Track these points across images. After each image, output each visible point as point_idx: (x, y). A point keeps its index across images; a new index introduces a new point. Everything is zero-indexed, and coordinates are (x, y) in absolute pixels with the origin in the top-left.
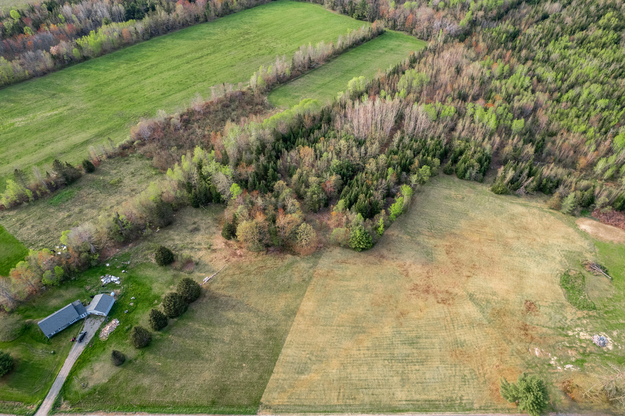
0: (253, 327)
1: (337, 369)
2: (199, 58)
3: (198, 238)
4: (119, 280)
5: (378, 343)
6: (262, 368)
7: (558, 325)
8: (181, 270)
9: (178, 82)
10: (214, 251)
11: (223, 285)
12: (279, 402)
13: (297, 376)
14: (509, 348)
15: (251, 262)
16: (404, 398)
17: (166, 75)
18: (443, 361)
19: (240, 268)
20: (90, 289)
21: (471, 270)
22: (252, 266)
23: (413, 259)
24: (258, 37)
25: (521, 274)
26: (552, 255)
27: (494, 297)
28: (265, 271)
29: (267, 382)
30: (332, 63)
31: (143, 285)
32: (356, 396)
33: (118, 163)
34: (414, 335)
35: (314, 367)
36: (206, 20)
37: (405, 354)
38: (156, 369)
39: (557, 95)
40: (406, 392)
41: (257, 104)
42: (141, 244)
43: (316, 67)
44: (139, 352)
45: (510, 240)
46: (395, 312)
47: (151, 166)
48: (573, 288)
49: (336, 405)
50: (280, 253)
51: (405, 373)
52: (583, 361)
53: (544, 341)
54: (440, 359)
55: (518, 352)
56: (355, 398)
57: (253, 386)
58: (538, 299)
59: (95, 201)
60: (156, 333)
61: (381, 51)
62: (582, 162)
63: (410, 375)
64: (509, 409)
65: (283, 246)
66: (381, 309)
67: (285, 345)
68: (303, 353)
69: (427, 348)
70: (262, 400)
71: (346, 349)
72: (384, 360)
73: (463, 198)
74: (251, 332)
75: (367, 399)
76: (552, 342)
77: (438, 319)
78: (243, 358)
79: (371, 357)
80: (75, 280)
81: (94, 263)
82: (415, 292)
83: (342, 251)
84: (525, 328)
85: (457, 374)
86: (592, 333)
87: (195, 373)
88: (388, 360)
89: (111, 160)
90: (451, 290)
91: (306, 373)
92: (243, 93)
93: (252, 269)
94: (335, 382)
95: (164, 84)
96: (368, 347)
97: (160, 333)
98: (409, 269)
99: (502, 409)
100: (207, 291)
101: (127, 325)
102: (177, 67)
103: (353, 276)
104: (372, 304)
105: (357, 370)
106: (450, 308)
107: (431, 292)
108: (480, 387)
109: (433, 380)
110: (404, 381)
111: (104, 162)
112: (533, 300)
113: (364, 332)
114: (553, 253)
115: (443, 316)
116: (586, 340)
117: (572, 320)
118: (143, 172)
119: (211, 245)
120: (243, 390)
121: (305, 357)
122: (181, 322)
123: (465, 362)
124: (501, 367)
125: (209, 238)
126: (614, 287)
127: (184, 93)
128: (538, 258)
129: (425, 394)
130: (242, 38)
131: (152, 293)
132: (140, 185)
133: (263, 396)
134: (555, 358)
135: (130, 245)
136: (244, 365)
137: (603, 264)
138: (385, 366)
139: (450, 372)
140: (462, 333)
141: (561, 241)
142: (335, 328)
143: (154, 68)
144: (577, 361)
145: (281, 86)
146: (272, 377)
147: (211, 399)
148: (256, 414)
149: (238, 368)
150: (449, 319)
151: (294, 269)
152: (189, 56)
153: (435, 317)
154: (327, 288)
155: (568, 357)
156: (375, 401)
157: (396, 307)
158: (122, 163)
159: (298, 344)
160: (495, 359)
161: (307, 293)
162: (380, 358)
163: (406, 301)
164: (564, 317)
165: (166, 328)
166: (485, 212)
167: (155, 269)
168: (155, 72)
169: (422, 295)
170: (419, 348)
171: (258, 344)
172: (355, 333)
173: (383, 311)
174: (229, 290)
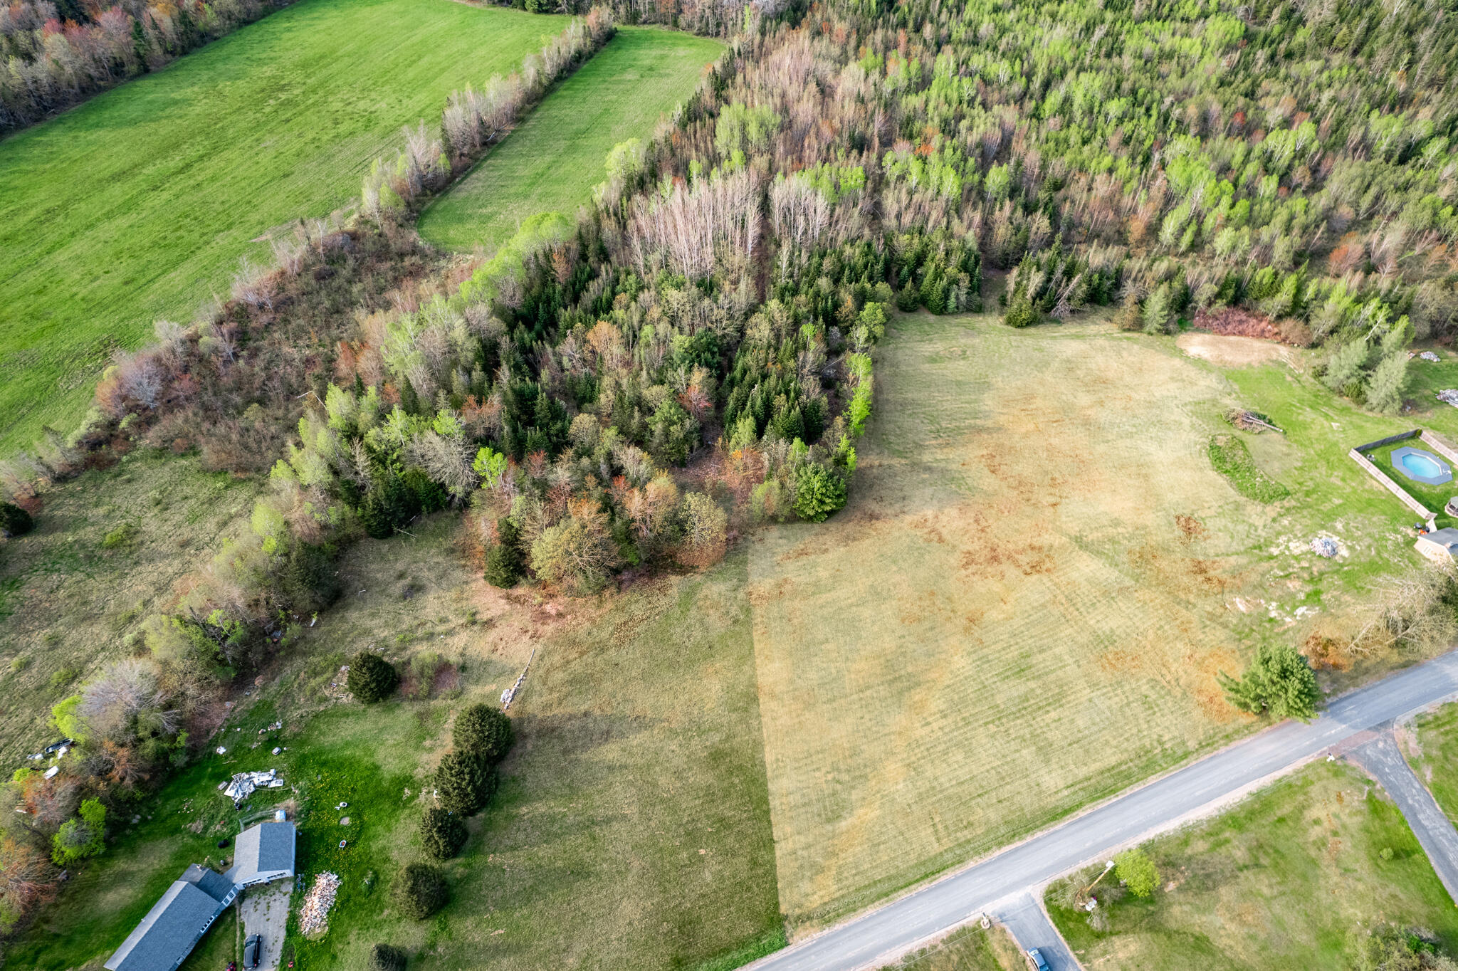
0: (679, 761)
1: (905, 781)
2: (181, 171)
3: (431, 605)
4: (276, 776)
5: (956, 697)
6: (746, 843)
7: (1249, 543)
8: (430, 695)
9: (155, 244)
10: (489, 624)
11: (555, 695)
12: (822, 897)
13: (829, 827)
14: (1194, 616)
15: (593, 621)
16: (1061, 784)
17: (108, 230)
18: (1094, 685)
19: (573, 643)
20: (206, 829)
21: (1053, 491)
22: (600, 628)
23: (935, 502)
24: (314, 91)
25: (1142, 471)
26: (1173, 418)
27: (1120, 530)
28: (637, 630)
29: (774, 867)
30: (532, 122)
31: (351, 764)
32: (971, 819)
33: (97, 487)
34: (1014, 653)
35: (855, 795)
36: (145, 70)
37: (1019, 697)
38: (497, 947)
39: (1030, 105)
40: (1060, 771)
41: (402, 255)
42: (288, 670)
43: (500, 140)
44: (432, 926)
45: (1089, 412)
46: (957, 622)
47: (204, 471)
48: (1236, 468)
49: (941, 854)
50: (651, 578)
51: (1038, 735)
52: (1317, 593)
53: (1242, 580)
54: (1087, 682)
55: (1212, 617)
56: (970, 824)
57: (749, 889)
58: (1194, 507)
59: (85, 603)
60: (447, 865)
61: (631, 76)
62: (1136, 228)
63: (1049, 735)
64: (1247, 727)
65: (648, 561)
66: (927, 624)
67: (769, 774)
68: (817, 774)
69: (1054, 670)
70: (783, 909)
71: (900, 733)
72: (986, 724)
73: (964, 352)
74: (678, 774)
75: (993, 815)
76: (1254, 578)
77: (1044, 606)
78: (693, 838)
79: (958, 729)
80: (144, 821)
81: (180, 760)
82: (972, 568)
83: (785, 533)
84: (1200, 569)
85: (1131, 699)
86: (1306, 538)
87: (599, 916)
88: (993, 722)
89: (69, 486)
90: (1037, 542)
91: (844, 814)
92: (354, 237)
93: (604, 635)
94: (914, 807)
95: (118, 255)
96: (942, 712)
97: (458, 860)
98: (938, 526)
99: (1237, 731)
100: (521, 721)
101: (363, 875)
102: (129, 206)
103: (836, 577)
104: (903, 621)
105: (944, 765)
106: (1053, 577)
107: (1003, 559)
108: (1181, 708)
109: (1095, 728)
110: (1045, 751)
111: (52, 496)
112: (1187, 512)
113: (918, 684)
114: (1172, 413)
115: (1049, 596)
116: (1303, 553)
117: (1265, 526)
118: (188, 491)
119: (474, 614)
120: (728, 906)
121: (827, 782)
122: (499, 816)
123: (1133, 671)
124: (1197, 656)
125: (459, 600)
126: (1295, 445)
127: (188, 269)
128: (1153, 431)
129: (1095, 761)
130: (272, 102)
131: (387, 776)
132: (197, 526)
133: (781, 899)
134: (1274, 604)
135: (258, 681)
136: (702, 852)
137: (1257, 409)
138: (993, 736)
139: (1117, 699)
140: (1099, 618)
141: (1173, 386)
142: (855, 697)
143: (59, 219)
144: (1308, 596)
145: (438, 201)
146: (778, 853)
147: (668, 959)
148: (787, 944)
149: (692, 864)
150: (1061, 598)
151: (701, 603)
152: (149, 170)
153: (1035, 604)
154: (795, 621)
155: (1292, 596)
156: (1011, 812)
157: (953, 611)
158: (110, 483)
159: (796, 760)
160: (1180, 645)
161: (757, 647)
162: (976, 724)
163: (966, 592)
164: (1251, 525)
165: (469, 844)
166: (1017, 368)
167: (358, 716)
168: (68, 231)
169: (989, 569)
170: (1039, 677)
171: (709, 796)
172: (901, 693)
173: (932, 629)
174: (576, 700)
